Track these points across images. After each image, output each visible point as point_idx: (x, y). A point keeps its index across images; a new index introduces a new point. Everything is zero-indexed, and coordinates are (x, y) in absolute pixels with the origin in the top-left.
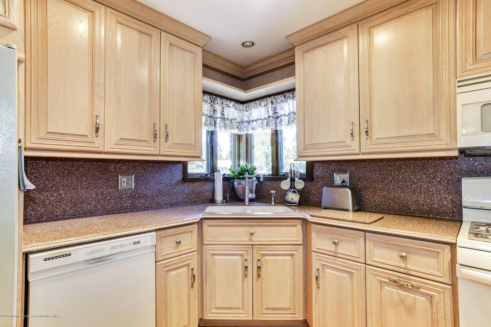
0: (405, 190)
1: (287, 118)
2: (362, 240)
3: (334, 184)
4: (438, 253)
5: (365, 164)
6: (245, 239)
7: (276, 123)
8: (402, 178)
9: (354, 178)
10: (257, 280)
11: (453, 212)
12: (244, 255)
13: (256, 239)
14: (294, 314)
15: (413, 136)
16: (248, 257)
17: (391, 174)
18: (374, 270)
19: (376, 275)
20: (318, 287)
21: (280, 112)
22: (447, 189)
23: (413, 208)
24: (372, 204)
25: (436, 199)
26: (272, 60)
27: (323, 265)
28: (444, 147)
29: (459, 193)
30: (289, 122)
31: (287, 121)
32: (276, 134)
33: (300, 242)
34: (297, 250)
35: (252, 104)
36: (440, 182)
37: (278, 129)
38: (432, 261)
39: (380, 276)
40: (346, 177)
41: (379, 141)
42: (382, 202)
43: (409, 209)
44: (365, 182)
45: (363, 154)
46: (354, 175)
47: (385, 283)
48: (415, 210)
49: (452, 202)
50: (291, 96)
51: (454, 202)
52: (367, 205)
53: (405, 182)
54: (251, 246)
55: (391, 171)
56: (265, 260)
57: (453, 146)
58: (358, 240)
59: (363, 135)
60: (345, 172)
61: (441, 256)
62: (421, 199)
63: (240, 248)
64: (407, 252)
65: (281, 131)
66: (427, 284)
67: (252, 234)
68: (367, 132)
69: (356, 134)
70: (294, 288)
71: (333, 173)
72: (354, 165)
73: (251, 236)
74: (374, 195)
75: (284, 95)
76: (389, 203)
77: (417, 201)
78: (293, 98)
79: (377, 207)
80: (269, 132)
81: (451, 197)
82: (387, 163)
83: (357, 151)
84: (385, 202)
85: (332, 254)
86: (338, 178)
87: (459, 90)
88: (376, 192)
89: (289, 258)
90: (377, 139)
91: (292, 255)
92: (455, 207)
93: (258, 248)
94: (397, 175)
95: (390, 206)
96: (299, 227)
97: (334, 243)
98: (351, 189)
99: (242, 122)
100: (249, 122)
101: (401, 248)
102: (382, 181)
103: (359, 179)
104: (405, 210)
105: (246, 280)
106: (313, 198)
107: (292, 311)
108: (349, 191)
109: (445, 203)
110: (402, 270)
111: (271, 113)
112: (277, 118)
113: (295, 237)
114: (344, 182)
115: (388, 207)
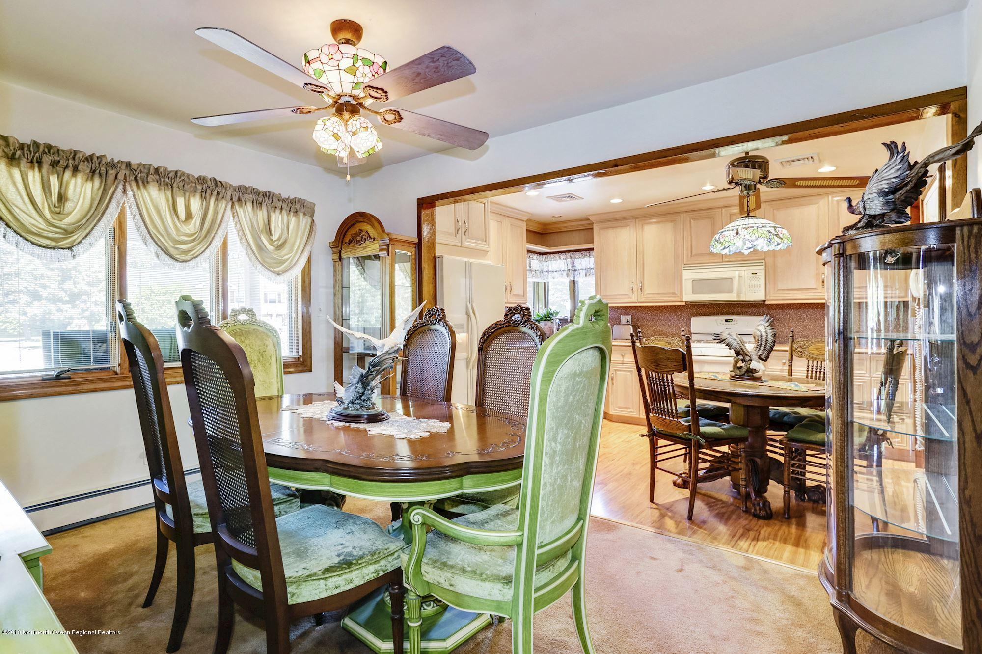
1: (584, 271)
3: (621, 322)
5: (642, 309)
7: (574, 275)
9: (635, 319)
15: (666, 293)
20: (613, 384)
21: (578, 266)
26: (572, 224)
27: (616, 370)
28: (679, 300)
29: (689, 326)
30: (586, 275)
31: (584, 274)
32: (574, 283)
35: (552, 256)
37: (576, 280)
40: (629, 318)
44: (642, 322)
45: (639, 303)
46: (635, 316)
50: (588, 254)
51: (687, 330)
59: (639, 290)
60: (629, 314)
65: (578, 281)
68: (641, 289)
69: (635, 289)
71: (621, 315)
72: (634, 310)
75: (582, 253)
80: (567, 281)
82: (655, 309)
83: (636, 301)
86: (624, 319)
87: (684, 271)
88: (648, 327)
90: (647, 294)
97: (622, 355)
98: (632, 325)
99: (542, 271)
100: (548, 271)
102: (653, 321)
103: (638, 319)
108: (631, 326)
111: (570, 267)
112: (575, 270)
114: (628, 321)
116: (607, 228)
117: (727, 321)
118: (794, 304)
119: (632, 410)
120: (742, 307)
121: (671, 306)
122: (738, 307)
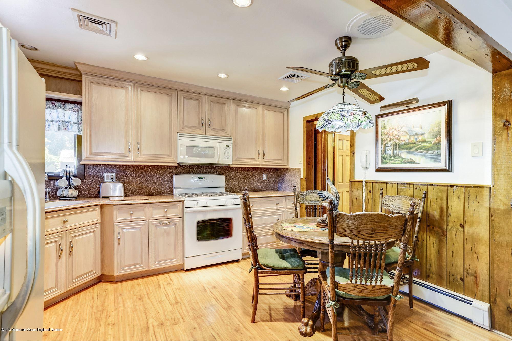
0: (149, 182)
2: (147, 208)
3: (104, 180)
4: (178, 206)
5: (127, 167)
6: (60, 228)
8: (148, 176)
9: (119, 176)
10: (69, 258)
11: (169, 191)
12: (59, 240)
13: (68, 226)
14: (95, 273)
15: (161, 155)
16: (61, 242)
17: (142, 174)
18: (153, 222)
19: (154, 224)
20: (119, 244)
22: (167, 181)
23: (153, 191)
24: (131, 192)
25: (163, 185)
27: (122, 229)
28: (173, 161)
29: (172, 182)
33: (99, 221)
34: (97, 227)
36: (164, 177)
38: (176, 210)
39: (156, 224)
40: (113, 175)
41: (145, 156)
42: (137, 190)
43: (151, 192)
44: (126, 179)
45: (136, 162)
46: (119, 174)
47: (158, 226)
48: (154, 192)
49: (169, 186)
51: (170, 186)
52: (128, 192)
53: (149, 178)
54: (64, 232)
55: (142, 172)
56: (75, 240)
57: (176, 161)
58: (144, 209)
59: (136, 150)
60: (112, 172)
61: (179, 207)
62: (157, 186)
63: (55, 236)
64: (167, 209)
66: (174, 220)
67: (65, 222)
68: (139, 149)
69: (132, 149)
70: (94, 256)
71: (103, 173)
72: (119, 167)
73: (64, 224)
74: (132, 186)
75: (52, 102)
76: (141, 190)
77: (155, 188)
78: (64, 108)
79: (134, 193)
81: (169, 184)
82: (140, 167)
83: (132, 160)
84: (139, 190)
85: (129, 220)
86: (107, 177)
87: (180, 139)
88: (133, 184)
89: (92, 234)
90: (144, 154)
91: (94, 232)
92: (170, 189)
93: (70, 232)
94: (145, 174)
95: (141, 192)
96: (99, 211)
97: (130, 214)
101: (165, 207)
102: (137, 178)
103: (123, 177)
104: (149, 193)
105: (60, 261)
106: (84, 192)
107: (93, 272)
109: (166, 187)
110: (165, 217)
113: (95, 219)
115: (140, 193)
116: (100, 84)
117: (200, 178)
118: (234, 167)
119: (141, 265)
120: (206, 169)
121: (155, 166)
122: (204, 168)
